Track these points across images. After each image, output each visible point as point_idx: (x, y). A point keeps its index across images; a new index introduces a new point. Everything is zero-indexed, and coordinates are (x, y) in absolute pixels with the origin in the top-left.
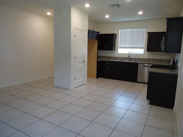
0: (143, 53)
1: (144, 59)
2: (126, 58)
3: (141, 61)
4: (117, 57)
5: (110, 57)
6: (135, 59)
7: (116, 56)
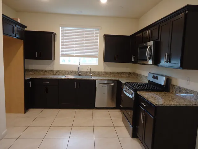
0: (98, 65)
1: (99, 72)
2: (73, 72)
3: (100, 76)
4: (58, 71)
5: (46, 71)
6: (87, 72)
7: (56, 68)
